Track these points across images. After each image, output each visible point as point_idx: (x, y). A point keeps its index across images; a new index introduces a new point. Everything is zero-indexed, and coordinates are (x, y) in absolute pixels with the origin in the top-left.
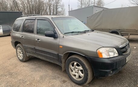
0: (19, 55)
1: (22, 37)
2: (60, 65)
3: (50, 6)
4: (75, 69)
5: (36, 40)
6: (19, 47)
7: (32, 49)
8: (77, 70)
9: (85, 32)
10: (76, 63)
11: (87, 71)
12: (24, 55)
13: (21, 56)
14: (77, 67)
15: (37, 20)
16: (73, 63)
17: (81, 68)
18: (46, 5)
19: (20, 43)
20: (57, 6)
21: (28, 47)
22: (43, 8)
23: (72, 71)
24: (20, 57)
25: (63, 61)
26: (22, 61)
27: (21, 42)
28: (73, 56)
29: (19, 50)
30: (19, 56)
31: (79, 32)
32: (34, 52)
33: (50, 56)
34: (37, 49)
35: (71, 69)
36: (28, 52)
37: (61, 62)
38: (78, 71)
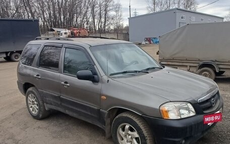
0: (32, 107)
1: (38, 75)
2: (102, 127)
3: (94, 6)
4: (127, 136)
5: (63, 83)
6: (32, 92)
7: (55, 97)
8: (130, 137)
9: (147, 71)
10: (128, 126)
11: (146, 140)
12: (40, 107)
13: (35, 109)
14: (130, 132)
15: (64, 49)
16: (123, 126)
17: (136, 134)
18: (85, 5)
19: (33, 86)
20: (106, 6)
21: (47, 93)
22: (79, 11)
23: (123, 139)
24: (33, 111)
25: (108, 121)
26: (36, 118)
27: (35, 85)
28: (124, 115)
29: (31, 99)
30: (31, 109)
31: (137, 71)
32: (57, 104)
33: (86, 112)
34: (63, 99)
35: (120, 135)
36: (47, 103)
37: (104, 123)
38: (131, 140)
